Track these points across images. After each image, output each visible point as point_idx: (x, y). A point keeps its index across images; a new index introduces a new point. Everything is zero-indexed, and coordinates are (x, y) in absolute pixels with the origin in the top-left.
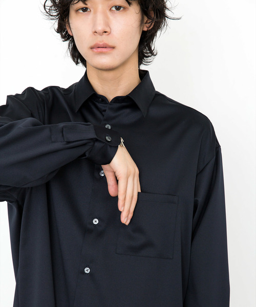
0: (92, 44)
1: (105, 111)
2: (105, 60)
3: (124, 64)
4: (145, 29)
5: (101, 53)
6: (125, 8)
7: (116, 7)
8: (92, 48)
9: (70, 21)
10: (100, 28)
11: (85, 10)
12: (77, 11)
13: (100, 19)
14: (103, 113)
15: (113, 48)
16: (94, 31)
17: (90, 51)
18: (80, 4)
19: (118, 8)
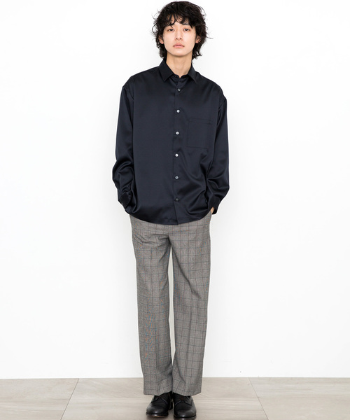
0: (174, 44)
2: (179, 52)
3: (186, 55)
4: (197, 42)
5: (178, 48)
6: (190, 30)
8: (174, 46)
9: (164, 35)
10: (179, 37)
11: (171, 30)
12: (168, 30)
13: (179, 33)
15: (184, 46)
16: (176, 38)
17: (173, 48)
18: (169, 27)
19: (186, 30)
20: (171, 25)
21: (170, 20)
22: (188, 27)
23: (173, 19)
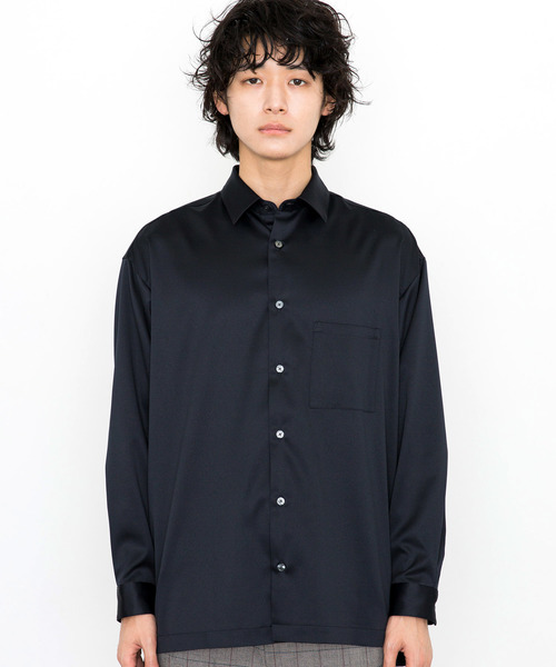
0: (262, 124)
1: (272, 223)
2: (275, 146)
3: (296, 154)
4: (325, 113)
5: (274, 136)
6: (306, 83)
7: (295, 80)
8: (261, 129)
9: (229, 94)
10: (276, 105)
11: (253, 81)
12: (244, 82)
13: (276, 92)
14: (270, 227)
15: (290, 131)
16: (267, 107)
17: (258, 133)
18: (249, 74)
19: (297, 82)
20: (254, 67)
21: (252, 51)
22: (302, 74)
23: (260, 50)
